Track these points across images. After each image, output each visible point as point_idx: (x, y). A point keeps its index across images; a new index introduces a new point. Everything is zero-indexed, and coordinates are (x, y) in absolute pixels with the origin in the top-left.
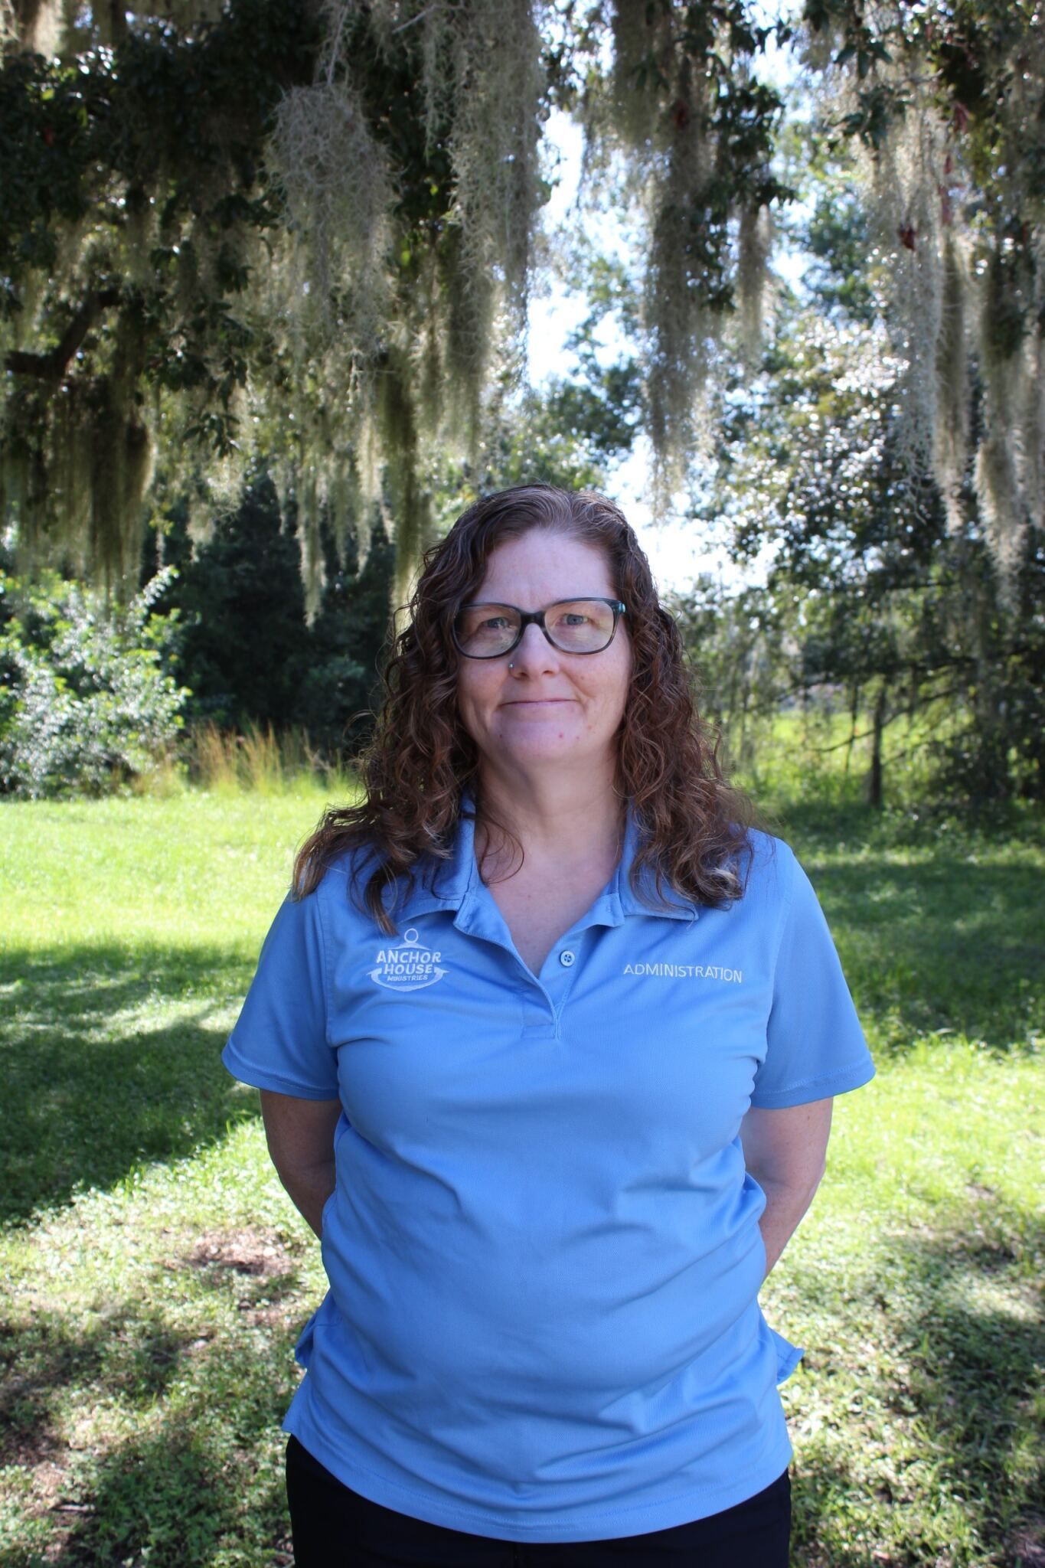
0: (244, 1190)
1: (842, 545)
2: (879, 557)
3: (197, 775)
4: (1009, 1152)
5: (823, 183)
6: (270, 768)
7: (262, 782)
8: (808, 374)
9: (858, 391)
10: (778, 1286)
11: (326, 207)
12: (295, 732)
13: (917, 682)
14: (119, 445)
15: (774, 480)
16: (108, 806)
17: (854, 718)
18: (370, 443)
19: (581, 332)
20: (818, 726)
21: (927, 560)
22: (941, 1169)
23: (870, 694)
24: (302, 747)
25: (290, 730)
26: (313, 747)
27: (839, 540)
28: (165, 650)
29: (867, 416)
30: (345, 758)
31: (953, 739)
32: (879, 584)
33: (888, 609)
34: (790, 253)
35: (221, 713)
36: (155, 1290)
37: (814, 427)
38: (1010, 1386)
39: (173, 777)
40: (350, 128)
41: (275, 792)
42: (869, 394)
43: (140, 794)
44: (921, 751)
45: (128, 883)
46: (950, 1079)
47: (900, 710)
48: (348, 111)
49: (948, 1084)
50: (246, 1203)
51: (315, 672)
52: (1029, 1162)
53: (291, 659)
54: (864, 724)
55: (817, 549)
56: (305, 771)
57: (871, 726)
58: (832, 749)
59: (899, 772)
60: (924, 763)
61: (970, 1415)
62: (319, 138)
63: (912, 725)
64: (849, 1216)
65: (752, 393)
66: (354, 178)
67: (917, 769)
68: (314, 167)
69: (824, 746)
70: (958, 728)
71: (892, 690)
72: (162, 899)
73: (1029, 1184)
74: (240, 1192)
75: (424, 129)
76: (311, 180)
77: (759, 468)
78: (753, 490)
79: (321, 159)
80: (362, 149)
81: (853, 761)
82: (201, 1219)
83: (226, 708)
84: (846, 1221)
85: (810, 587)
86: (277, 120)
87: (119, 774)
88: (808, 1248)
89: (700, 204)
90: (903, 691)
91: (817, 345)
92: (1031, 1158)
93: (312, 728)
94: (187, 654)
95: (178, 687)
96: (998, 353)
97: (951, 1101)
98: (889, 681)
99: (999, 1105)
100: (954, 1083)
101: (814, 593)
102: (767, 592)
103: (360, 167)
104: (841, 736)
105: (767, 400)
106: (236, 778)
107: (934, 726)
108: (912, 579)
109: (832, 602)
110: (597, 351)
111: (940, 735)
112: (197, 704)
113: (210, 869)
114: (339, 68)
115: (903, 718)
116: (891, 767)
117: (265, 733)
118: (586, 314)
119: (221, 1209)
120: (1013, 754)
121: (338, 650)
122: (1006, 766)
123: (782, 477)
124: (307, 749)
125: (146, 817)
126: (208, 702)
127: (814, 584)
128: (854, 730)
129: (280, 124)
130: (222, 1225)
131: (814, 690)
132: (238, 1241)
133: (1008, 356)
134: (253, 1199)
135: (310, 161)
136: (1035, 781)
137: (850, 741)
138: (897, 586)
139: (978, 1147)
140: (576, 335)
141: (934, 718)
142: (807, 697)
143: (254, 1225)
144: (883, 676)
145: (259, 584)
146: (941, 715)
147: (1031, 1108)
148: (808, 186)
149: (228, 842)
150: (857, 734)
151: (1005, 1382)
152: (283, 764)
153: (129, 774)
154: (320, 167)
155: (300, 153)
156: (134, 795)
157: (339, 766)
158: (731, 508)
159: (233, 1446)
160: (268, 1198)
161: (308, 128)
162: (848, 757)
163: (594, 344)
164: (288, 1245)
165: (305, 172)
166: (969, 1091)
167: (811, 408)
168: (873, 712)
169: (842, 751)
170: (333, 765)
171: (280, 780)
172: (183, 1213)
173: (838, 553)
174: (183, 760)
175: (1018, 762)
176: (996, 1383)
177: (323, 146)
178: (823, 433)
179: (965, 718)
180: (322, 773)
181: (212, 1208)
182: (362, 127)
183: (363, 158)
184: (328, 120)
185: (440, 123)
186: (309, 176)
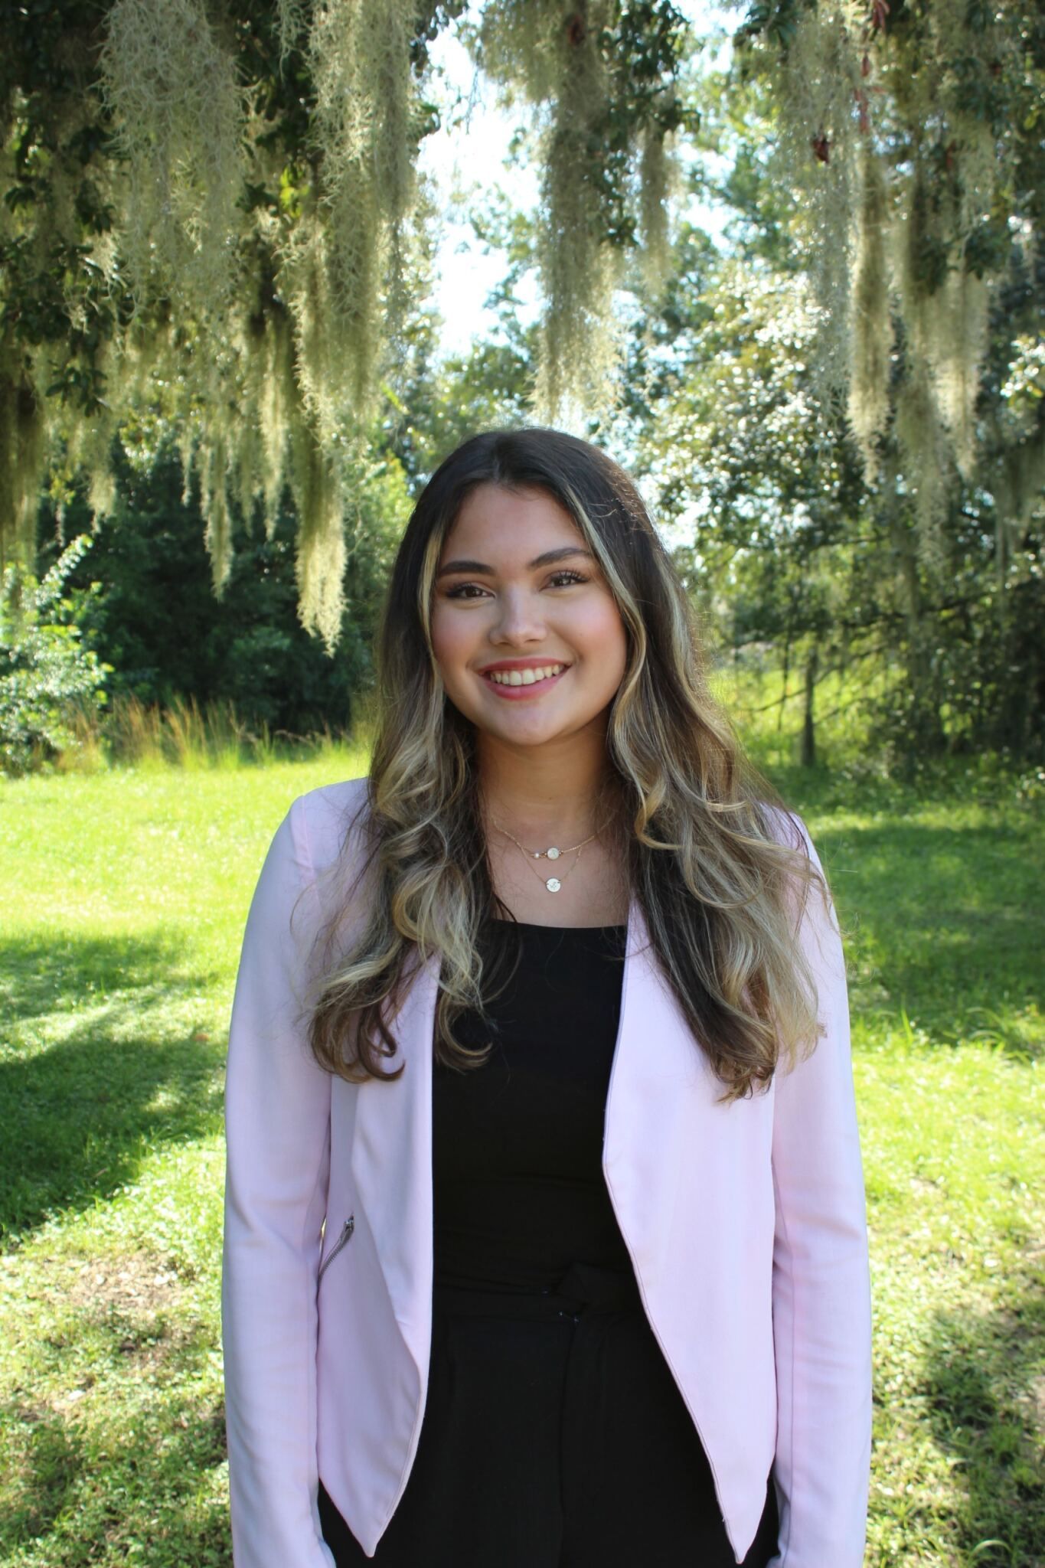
0: (136, 1210)
1: (769, 503)
2: (808, 513)
3: (121, 751)
4: (955, 1139)
5: (742, 135)
6: (195, 742)
7: (189, 757)
8: (729, 326)
9: (781, 341)
11: (167, 126)
12: (221, 704)
13: (847, 639)
14: (11, 411)
15: (697, 436)
16: (31, 785)
17: (786, 677)
18: (275, 404)
19: (501, 290)
20: (749, 686)
21: (856, 515)
22: (883, 1161)
23: (802, 653)
24: (227, 720)
25: (216, 701)
26: (240, 721)
27: (766, 497)
28: (84, 626)
29: (791, 368)
30: (272, 730)
31: (885, 695)
32: (808, 542)
33: (817, 567)
34: (711, 206)
35: (145, 687)
36: (30, 1332)
37: (739, 381)
38: (964, 1414)
39: (97, 756)
40: (192, 36)
41: (201, 766)
42: (793, 344)
43: (63, 771)
44: (853, 710)
45: (43, 866)
46: (891, 1059)
47: (831, 667)
48: (191, 17)
49: (888, 1064)
50: (136, 1224)
51: (240, 643)
52: (975, 1150)
53: (216, 630)
54: (796, 682)
55: (744, 506)
56: (230, 743)
57: (803, 685)
58: (764, 709)
59: (832, 729)
60: (857, 720)
61: (921, 1452)
62: (157, 48)
63: (843, 682)
65: (675, 350)
66: (198, 93)
67: (850, 726)
68: (153, 81)
69: (757, 706)
70: (890, 685)
71: (823, 648)
72: (76, 883)
73: (976, 1175)
74: (132, 1212)
75: (278, 38)
76: (150, 97)
77: (681, 424)
78: (674, 446)
79: (160, 72)
80: (207, 61)
81: (785, 720)
82: (89, 1245)
83: (150, 682)
85: (738, 547)
86: (109, 29)
87: (40, 751)
89: (597, 128)
90: (834, 650)
91: (738, 295)
92: (977, 1146)
93: (237, 699)
94: (108, 627)
95: (100, 662)
96: (920, 289)
97: (892, 1083)
98: (820, 638)
99: (942, 1087)
100: (894, 1063)
101: (742, 551)
102: (695, 552)
103: (205, 81)
104: (773, 695)
105: (691, 357)
106: (159, 752)
107: (867, 683)
108: (841, 534)
109: (760, 560)
110: (517, 309)
111: (872, 693)
112: (119, 678)
113: (129, 848)
115: (834, 676)
116: (824, 725)
117: (189, 705)
118: (507, 272)
119: (109, 1233)
120: (946, 710)
121: (263, 620)
122: (939, 723)
123: (704, 433)
124: (233, 721)
125: (67, 796)
126: (132, 675)
127: (743, 543)
128: (785, 690)
129: (113, 33)
130: (110, 1251)
131: (744, 650)
132: (127, 1270)
133: (932, 293)
134: (143, 1221)
135: (149, 74)
136: (968, 736)
137: (783, 699)
138: (825, 542)
139: (922, 1136)
140: (497, 294)
141: (866, 674)
142: (737, 658)
143: (145, 1250)
144: (814, 634)
145: (180, 556)
146: (872, 673)
147: (975, 1089)
148: (728, 138)
149: (150, 820)
150: (789, 693)
151: (958, 1410)
152: (209, 737)
153: (51, 753)
154: (160, 81)
155: (136, 66)
156: (56, 773)
157: (267, 737)
158: (656, 466)
159: (103, 1523)
160: (161, 1219)
161: (145, 37)
162: (780, 716)
163: (514, 302)
164: (181, 1271)
165: (143, 87)
166: (911, 1071)
167: (734, 361)
168: (804, 671)
169: (774, 710)
170: (260, 736)
171: (205, 755)
172: (69, 1239)
173: (764, 510)
174: (106, 735)
175: (951, 717)
176: (948, 1411)
177: (162, 57)
178: (747, 386)
179: (898, 673)
180: (247, 747)
181: (100, 1231)
182: (206, 36)
183: (207, 70)
184: (167, 27)
185: (296, 32)
186: (147, 90)
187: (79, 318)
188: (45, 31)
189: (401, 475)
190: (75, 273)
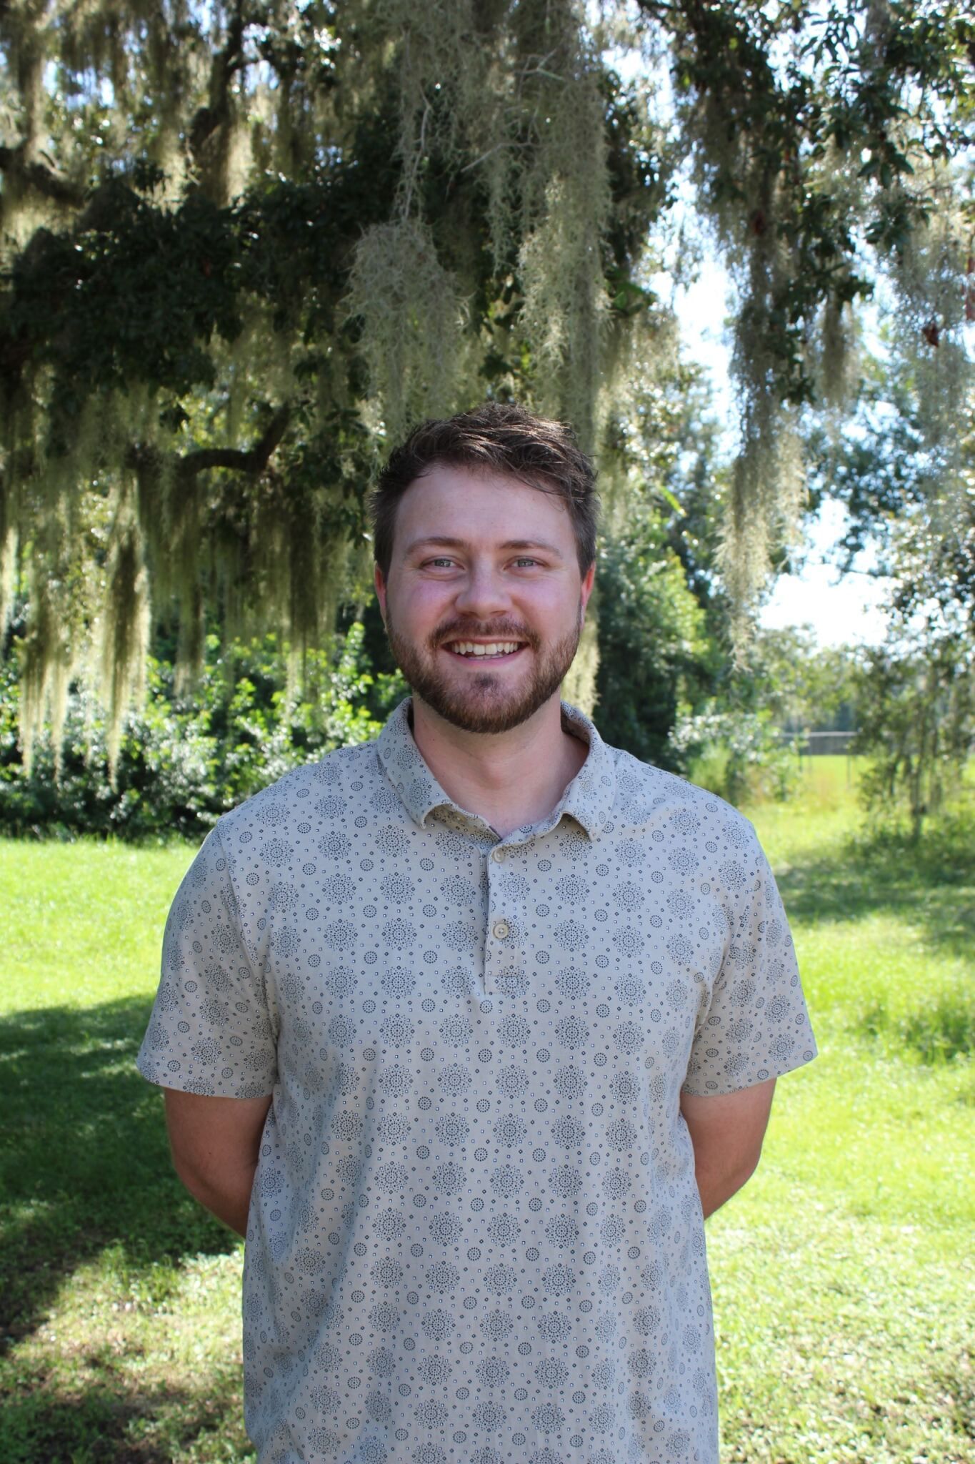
10: (868, 1332)
15: (928, 543)
40: (422, 258)
48: (422, 243)
62: (394, 270)
64: (954, 1264)
66: (428, 303)
68: (389, 295)
75: (491, 255)
76: (387, 308)
79: (396, 288)
80: (432, 278)
84: (949, 1268)
86: (356, 255)
88: (904, 1294)
103: (430, 294)
114: (414, 207)
129: (359, 259)
135: (385, 291)
154: (395, 294)
155: (376, 284)
161: (383, 262)
165: (381, 301)
177: (396, 276)
182: (433, 258)
183: (433, 285)
184: (402, 253)
185: (507, 249)
186: (385, 304)
187: (348, 468)
188: (325, 240)
189: (680, 571)
190: (346, 430)
